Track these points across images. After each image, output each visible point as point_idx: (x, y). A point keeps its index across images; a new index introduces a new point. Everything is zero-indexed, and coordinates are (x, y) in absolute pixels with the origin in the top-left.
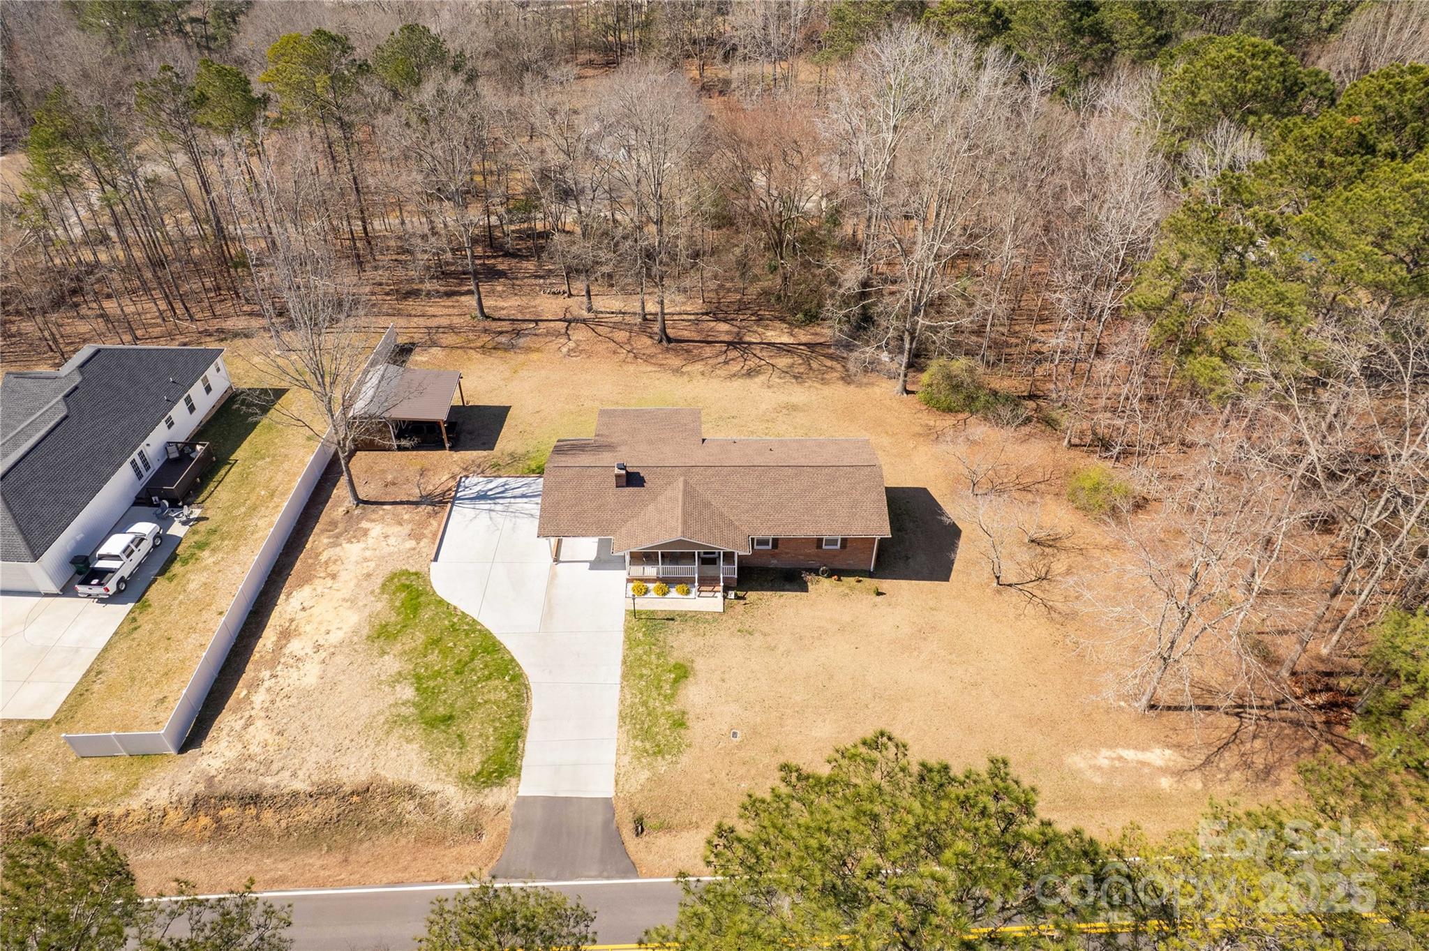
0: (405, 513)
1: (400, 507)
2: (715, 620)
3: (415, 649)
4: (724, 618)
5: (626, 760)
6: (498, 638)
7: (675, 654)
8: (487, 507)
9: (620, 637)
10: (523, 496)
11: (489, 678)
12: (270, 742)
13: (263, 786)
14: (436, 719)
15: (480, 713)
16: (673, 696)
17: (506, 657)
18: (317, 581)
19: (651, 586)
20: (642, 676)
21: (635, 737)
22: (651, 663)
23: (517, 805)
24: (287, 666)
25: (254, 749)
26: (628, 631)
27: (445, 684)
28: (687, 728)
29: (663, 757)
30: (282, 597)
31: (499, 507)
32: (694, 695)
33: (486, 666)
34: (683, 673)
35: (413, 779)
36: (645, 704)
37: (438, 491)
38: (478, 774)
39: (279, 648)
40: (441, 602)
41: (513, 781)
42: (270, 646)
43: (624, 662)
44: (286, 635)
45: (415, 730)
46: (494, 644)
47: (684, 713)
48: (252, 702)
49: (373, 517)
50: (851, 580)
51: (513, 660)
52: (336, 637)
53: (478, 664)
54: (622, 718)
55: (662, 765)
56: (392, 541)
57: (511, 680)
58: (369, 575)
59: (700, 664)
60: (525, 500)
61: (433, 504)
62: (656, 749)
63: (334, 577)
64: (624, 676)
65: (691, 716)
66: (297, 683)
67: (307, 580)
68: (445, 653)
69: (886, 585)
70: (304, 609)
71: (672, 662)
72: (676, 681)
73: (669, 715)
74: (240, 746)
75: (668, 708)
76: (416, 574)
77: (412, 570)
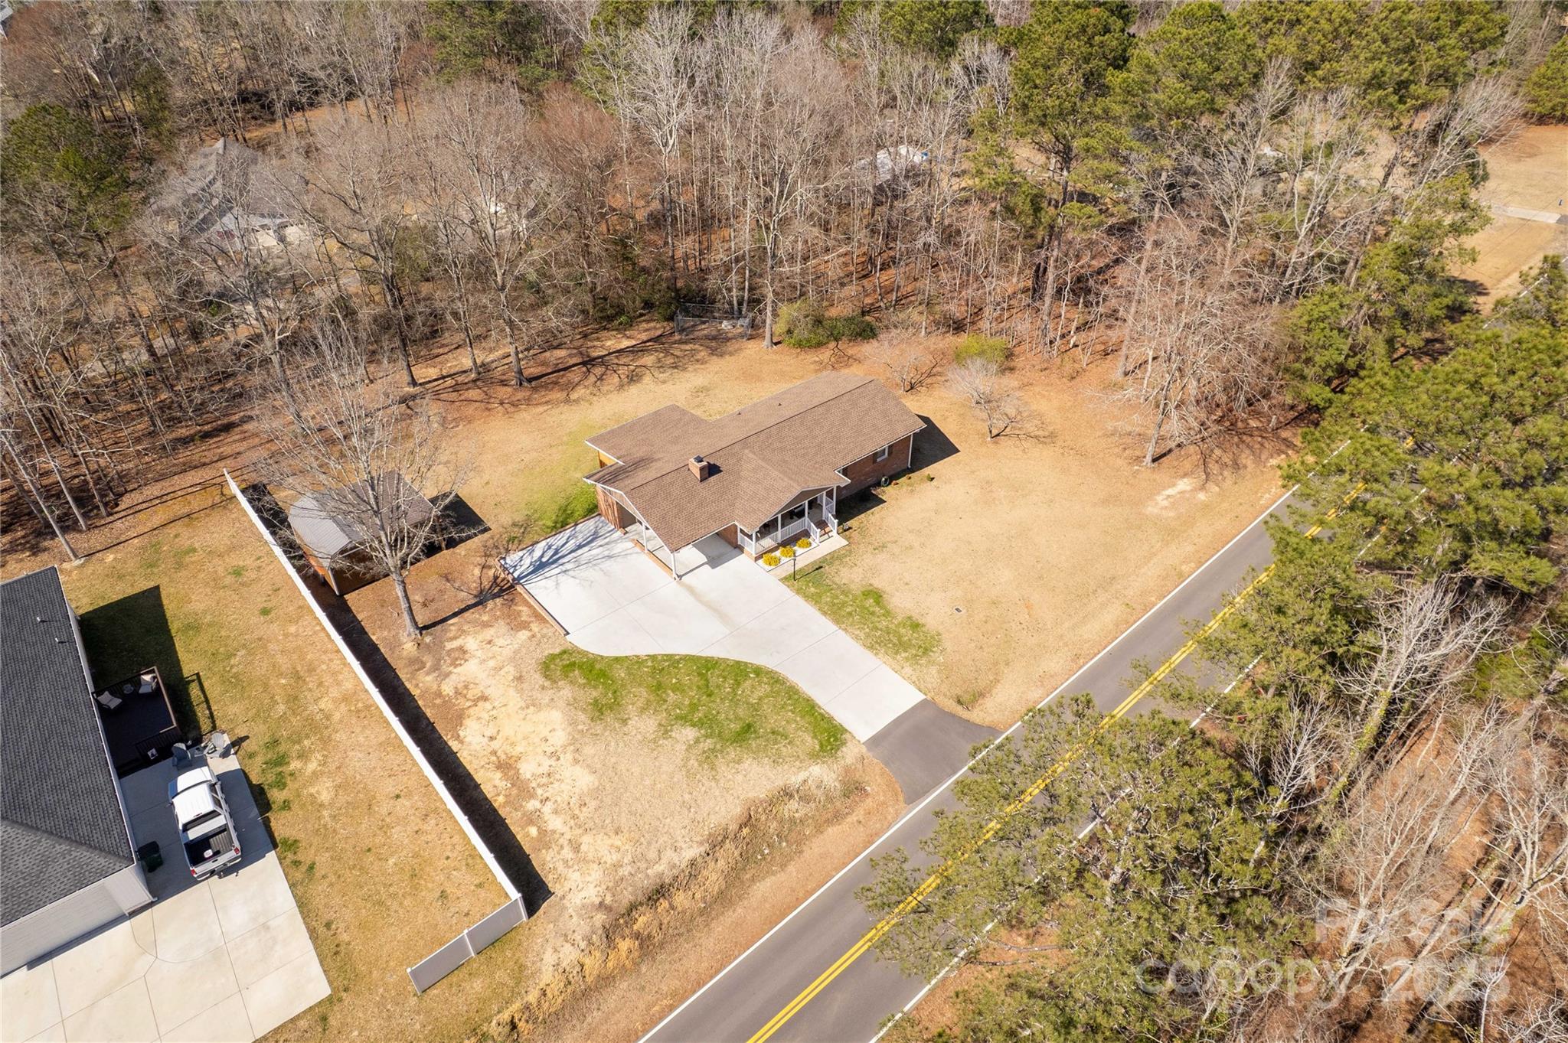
0: (478, 616)
1: (466, 615)
2: (851, 551)
3: (648, 701)
4: (856, 545)
5: (908, 670)
6: (704, 654)
7: (853, 587)
8: (557, 571)
9: (799, 600)
10: (580, 547)
11: (738, 684)
12: (619, 843)
13: (661, 875)
14: (739, 734)
15: (766, 708)
16: (887, 612)
17: (730, 663)
18: (471, 712)
19: (778, 553)
20: (850, 614)
21: (897, 653)
22: (844, 602)
23: (869, 749)
24: (545, 786)
25: (611, 858)
26: (798, 591)
27: (710, 709)
28: (923, 625)
29: (932, 652)
30: (454, 745)
31: (568, 566)
32: (900, 604)
33: (724, 678)
34: (874, 595)
35: (780, 783)
36: (875, 629)
37: (486, 584)
38: (821, 746)
39: (515, 779)
40: (617, 659)
41: (846, 736)
42: (503, 784)
43: (825, 613)
44: (506, 766)
45: (733, 752)
46: (708, 661)
47: (909, 618)
48: (554, 832)
49: (451, 635)
50: (903, 480)
51: (737, 662)
52: (559, 738)
53: (716, 680)
54: (871, 648)
55: (938, 657)
56: (500, 642)
57: (756, 675)
58: (520, 679)
59: (878, 583)
60: (586, 549)
61: (496, 596)
62: (921, 650)
63: (484, 698)
64: (836, 622)
65: (916, 617)
66: (577, 790)
67: (458, 719)
68: (678, 688)
69: (928, 471)
70: (491, 738)
71: (857, 593)
72: (877, 602)
73: (902, 625)
74: (595, 866)
75: (895, 622)
76: (564, 652)
77: (557, 651)
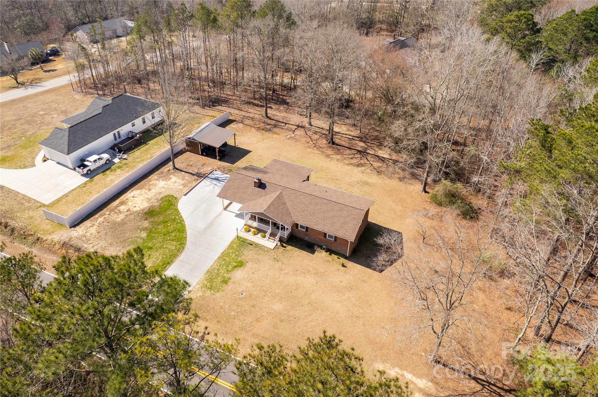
0: (187, 177)
1: (187, 174)
2: (267, 251)
3: (157, 222)
4: (272, 251)
5: (198, 286)
6: (187, 229)
7: (243, 257)
8: (215, 183)
9: (228, 244)
11: (173, 240)
12: (94, 234)
14: (146, 247)
15: (161, 251)
16: (230, 271)
17: (184, 236)
18: (144, 190)
19: (252, 230)
20: (225, 260)
21: (206, 280)
22: (231, 257)
24: (115, 213)
25: (88, 234)
26: (233, 242)
27: (157, 237)
28: (227, 284)
29: (210, 291)
30: (130, 191)
31: (218, 184)
32: (238, 274)
33: (175, 236)
34: (240, 264)
36: (218, 270)
37: (204, 173)
39: (118, 206)
40: (177, 210)
42: (115, 205)
43: (223, 253)
44: (122, 203)
46: (183, 230)
47: (230, 279)
48: (98, 220)
49: (176, 174)
50: (335, 257)
51: (186, 238)
52: (136, 209)
53: (173, 234)
54: (208, 272)
55: (208, 293)
56: (176, 184)
57: (180, 244)
58: (161, 193)
59: (249, 264)
61: (198, 177)
62: (210, 287)
63: (150, 190)
64: (219, 258)
65: (232, 281)
66: (115, 219)
67: (140, 188)
68: (165, 227)
70: (133, 197)
71: (240, 259)
72: (235, 267)
73: (224, 277)
74: (85, 232)
75: (225, 275)
76: (176, 198)
77: (175, 196)
